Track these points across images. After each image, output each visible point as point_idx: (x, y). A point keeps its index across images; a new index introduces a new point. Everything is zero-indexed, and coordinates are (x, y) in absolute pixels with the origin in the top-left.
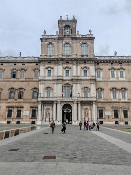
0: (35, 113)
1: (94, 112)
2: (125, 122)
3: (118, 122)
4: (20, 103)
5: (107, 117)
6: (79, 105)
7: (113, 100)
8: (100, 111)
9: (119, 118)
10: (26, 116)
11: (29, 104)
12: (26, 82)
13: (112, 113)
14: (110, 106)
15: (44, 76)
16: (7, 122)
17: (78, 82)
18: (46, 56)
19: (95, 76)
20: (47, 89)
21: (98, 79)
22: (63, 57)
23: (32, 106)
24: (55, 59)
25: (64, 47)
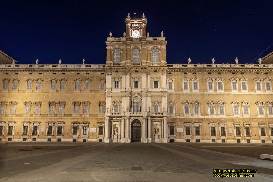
0: (102, 130)
1: (165, 128)
2: (197, 139)
3: (189, 139)
4: (86, 119)
5: (178, 134)
6: (149, 121)
7: (185, 116)
8: (171, 127)
9: (191, 135)
10: (93, 133)
11: (96, 120)
12: (91, 95)
13: (184, 130)
14: (182, 122)
15: (111, 88)
16: (73, 139)
17: (149, 94)
18: (113, 64)
19: (166, 88)
20: (115, 103)
21: (170, 91)
22: (132, 65)
23: (99, 122)
24: (123, 68)
25: (133, 53)
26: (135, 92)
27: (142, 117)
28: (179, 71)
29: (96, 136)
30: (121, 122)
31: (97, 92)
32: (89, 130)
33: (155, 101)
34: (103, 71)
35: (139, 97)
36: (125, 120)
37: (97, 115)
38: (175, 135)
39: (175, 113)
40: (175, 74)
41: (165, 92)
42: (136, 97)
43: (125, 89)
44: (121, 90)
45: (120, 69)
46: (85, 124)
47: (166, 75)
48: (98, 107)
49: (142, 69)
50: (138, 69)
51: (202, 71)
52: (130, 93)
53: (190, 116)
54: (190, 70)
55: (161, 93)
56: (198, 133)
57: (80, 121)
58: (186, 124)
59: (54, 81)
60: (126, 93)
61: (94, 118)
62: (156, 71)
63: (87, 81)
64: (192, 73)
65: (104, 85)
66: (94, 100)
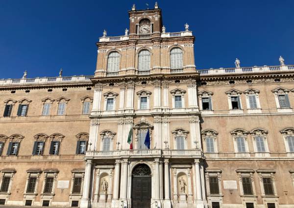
0: (80, 183)
2: (268, 204)
3: (252, 204)
5: (228, 193)
6: (166, 166)
7: (238, 156)
9: (255, 194)
10: (62, 190)
13: (238, 184)
14: (232, 168)
15: (99, 110)
16: (25, 202)
17: (165, 119)
18: (105, 73)
19: (198, 107)
20: (104, 135)
21: (205, 113)
22: (137, 74)
23: (76, 170)
24: (122, 78)
25: (139, 56)
26: (141, 116)
27: (152, 159)
28: (220, 80)
29: (67, 196)
30: (114, 168)
31: (77, 117)
32: (56, 184)
33: (178, 130)
34: (90, 85)
35: (148, 125)
36: (120, 164)
37: (73, 157)
38: (221, 194)
39: (217, 152)
40: (213, 85)
41: (196, 115)
42: (143, 124)
43: (125, 111)
44: (117, 113)
45: (116, 80)
46: (50, 173)
47: (195, 87)
48: (76, 143)
49: (153, 79)
50: (146, 78)
51: (262, 78)
52: (132, 118)
53: (248, 156)
54: (241, 77)
55: (187, 117)
56: (269, 190)
57: (42, 167)
58: (242, 172)
59: (10, 103)
60: (125, 117)
61: (68, 163)
62: (177, 81)
63: (62, 101)
64: (245, 82)
65: (90, 106)
66: (71, 130)
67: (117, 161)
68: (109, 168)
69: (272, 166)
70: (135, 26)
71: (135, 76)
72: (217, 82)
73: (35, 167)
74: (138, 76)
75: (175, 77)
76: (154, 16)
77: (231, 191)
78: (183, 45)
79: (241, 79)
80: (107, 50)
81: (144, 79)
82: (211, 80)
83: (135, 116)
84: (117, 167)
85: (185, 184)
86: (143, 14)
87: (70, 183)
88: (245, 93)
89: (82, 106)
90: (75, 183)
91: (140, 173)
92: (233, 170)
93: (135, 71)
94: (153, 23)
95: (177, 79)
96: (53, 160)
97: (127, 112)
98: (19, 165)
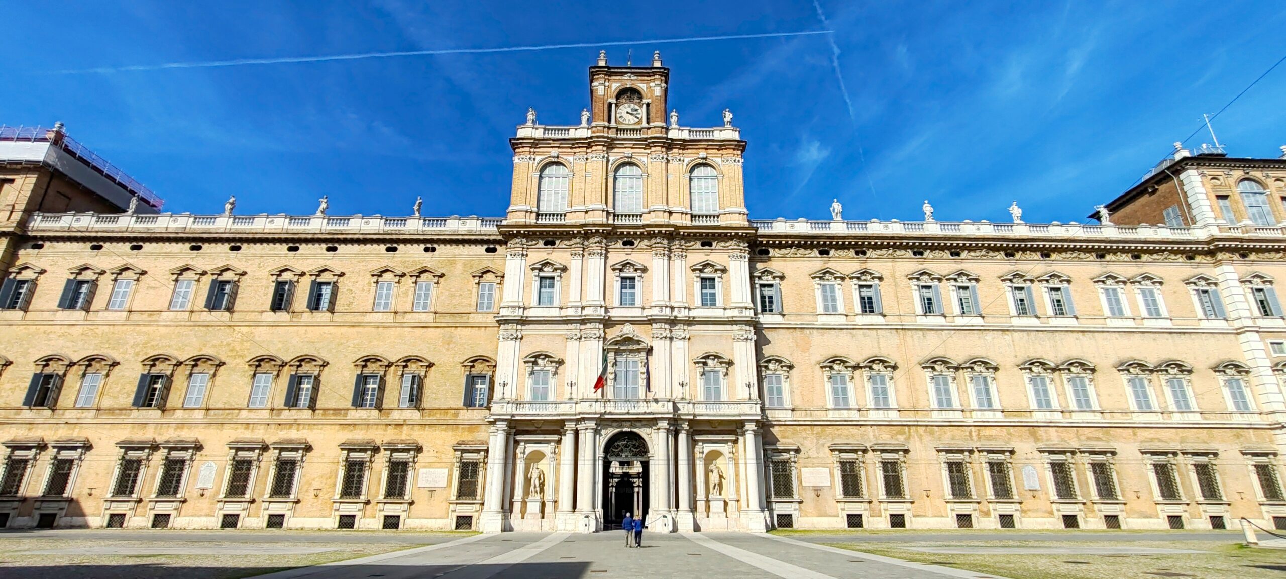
0: (475, 476)
1: (751, 469)
2: (890, 516)
3: (861, 516)
4: (405, 427)
5: (812, 494)
6: (682, 437)
7: (832, 415)
8: (776, 463)
11: (450, 433)
12: (438, 330)
13: (832, 475)
14: (823, 441)
15: (521, 304)
16: (338, 519)
17: (679, 330)
18: (534, 215)
19: (752, 305)
20: (535, 363)
21: (766, 319)
22: (611, 221)
23: (463, 443)
24: (575, 230)
25: (615, 179)
26: (623, 322)
27: (652, 422)
28: (799, 246)
29: (445, 504)
30: (559, 442)
31: (464, 319)
32: (416, 478)
33: (707, 357)
34: (495, 242)
35: (638, 342)
36: (576, 433)
37: (457, 415)
38: (796, 497)
39: (791, 406)
40: (784, 256)
41: (747, 323)
42: (628, 340)
43: (583, 308)
44: (564, 312)
45: (561, 233)
46: (398, 451)
47: (747, 260)
48: (463, 381)
49: (650, 236)
50: (635, 233)
51: (888, 247)
52: (601, 326)
53: (854, 415)
54: (844, 243)
55: (729, 327)
56: (893, 486)
57: (380, 436)
58: (841, 451)
59: (286, 276)
60: (585, 324)
61: (444, 427)
62: (707, 243)
63: (424, 277)
64: (852, 253)
65: (496, 293)
66: (447, 350)
67: (570, 426)
68: (548, 442)
69: (901, 438)
70: (606, 106)
71: (608, 225)
72: (793, 250)
73: (359, 436)
74: (615, 227)
75: (701, 234)
76: (652, 85)
77: (817, 491)
78: (719, 160)
79: (843, 247)
80: (538, 158)
81: (629, 233)
82: (780, 246)
83: (608, 323)
84: (568, 439)
85: (721, 477)
86: (626, 77)
87: (450, 476)
88: (851, 278)
89: (475, 290)
90: (463, 475)
91: (622, 451)
92: (823, 445)
93: (608, 213)
94: (649, 101)
95: (708, 238)
96: (405, 420)
97: (588, 312)
98: (315, 431)
